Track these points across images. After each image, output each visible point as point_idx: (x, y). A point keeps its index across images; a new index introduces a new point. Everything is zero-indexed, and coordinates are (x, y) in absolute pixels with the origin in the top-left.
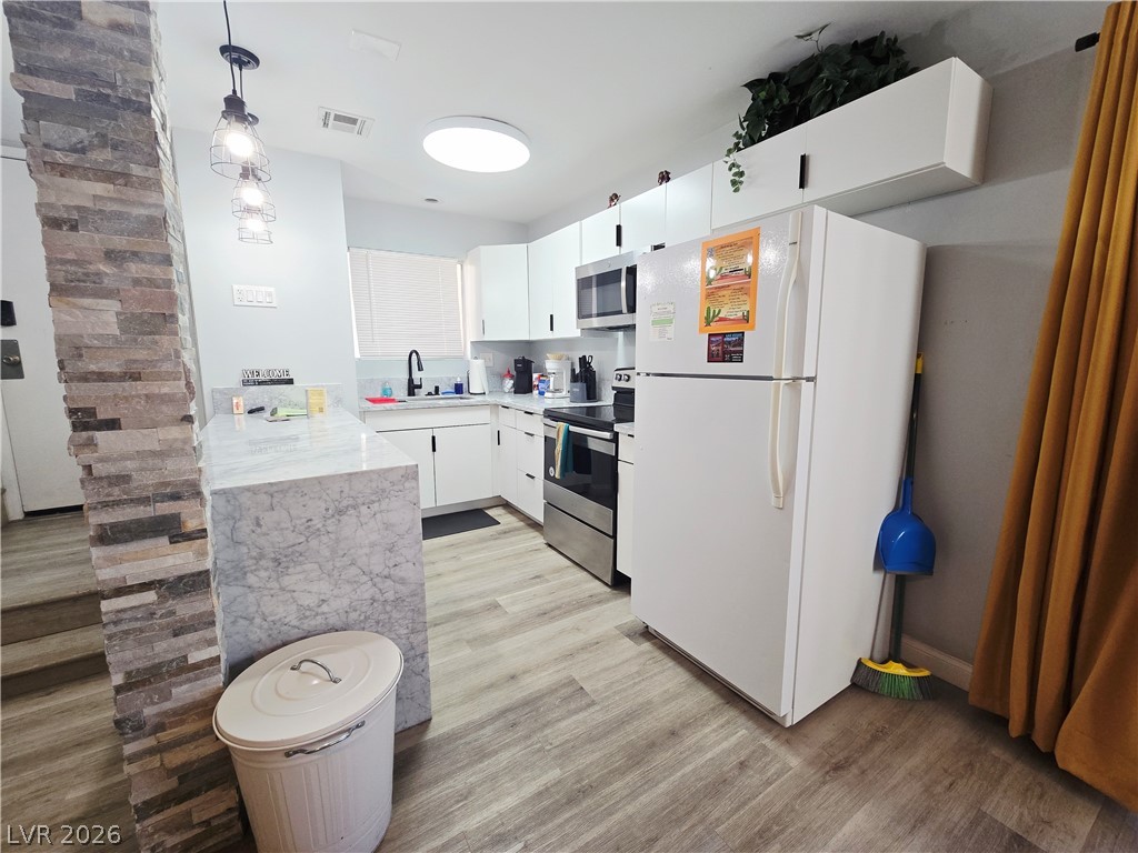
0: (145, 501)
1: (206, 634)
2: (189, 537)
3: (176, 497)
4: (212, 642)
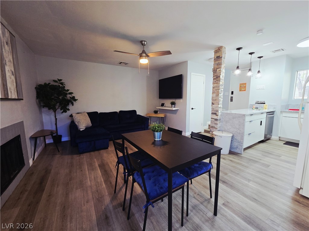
0: (215, 111)
1: (217, 125)
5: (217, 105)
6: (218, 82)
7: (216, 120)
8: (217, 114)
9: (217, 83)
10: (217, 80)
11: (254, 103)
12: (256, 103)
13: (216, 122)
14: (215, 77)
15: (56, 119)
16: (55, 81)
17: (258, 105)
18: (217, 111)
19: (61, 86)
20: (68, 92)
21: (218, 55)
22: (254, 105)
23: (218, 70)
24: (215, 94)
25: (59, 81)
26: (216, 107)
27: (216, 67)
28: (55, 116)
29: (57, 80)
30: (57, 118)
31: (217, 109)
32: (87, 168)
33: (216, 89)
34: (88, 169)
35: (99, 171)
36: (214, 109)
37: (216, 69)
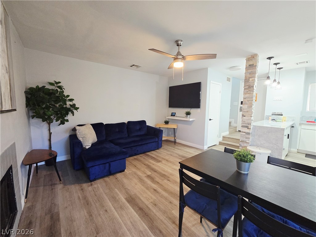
0: (246, 124)
1: (248, 139)
2: (249, 129)
3: (249, 124)
4: (249, 141)
5: (250, 118)
6: (251, 92)
7: (248, 134)
8: (249, 128)
9: (249, 94)
10: (249, 91)
11: (271, 114)
12: (273, 115)
13: (247, 136)
14: (247, 87)
15: (50, 134)
16: (51, 84)
17: (275, 117)
18: (250, 124)
19: (59, 90)
20: (68, 99)
21: (251, 63)
22: (270, 116)
23: (251, 79)
24: (247, 105)
25: (57, 84)
26: (248, 120)
27: (248, 75)
28: (49, 130)
29: (54, 82)
30: (51, 131)
31: (249, 121)
32: (112, 205)
33: (249, 100)
34: (115, 208)
35: (133, 210)
36: (245, 121)
37: (248, 78)
